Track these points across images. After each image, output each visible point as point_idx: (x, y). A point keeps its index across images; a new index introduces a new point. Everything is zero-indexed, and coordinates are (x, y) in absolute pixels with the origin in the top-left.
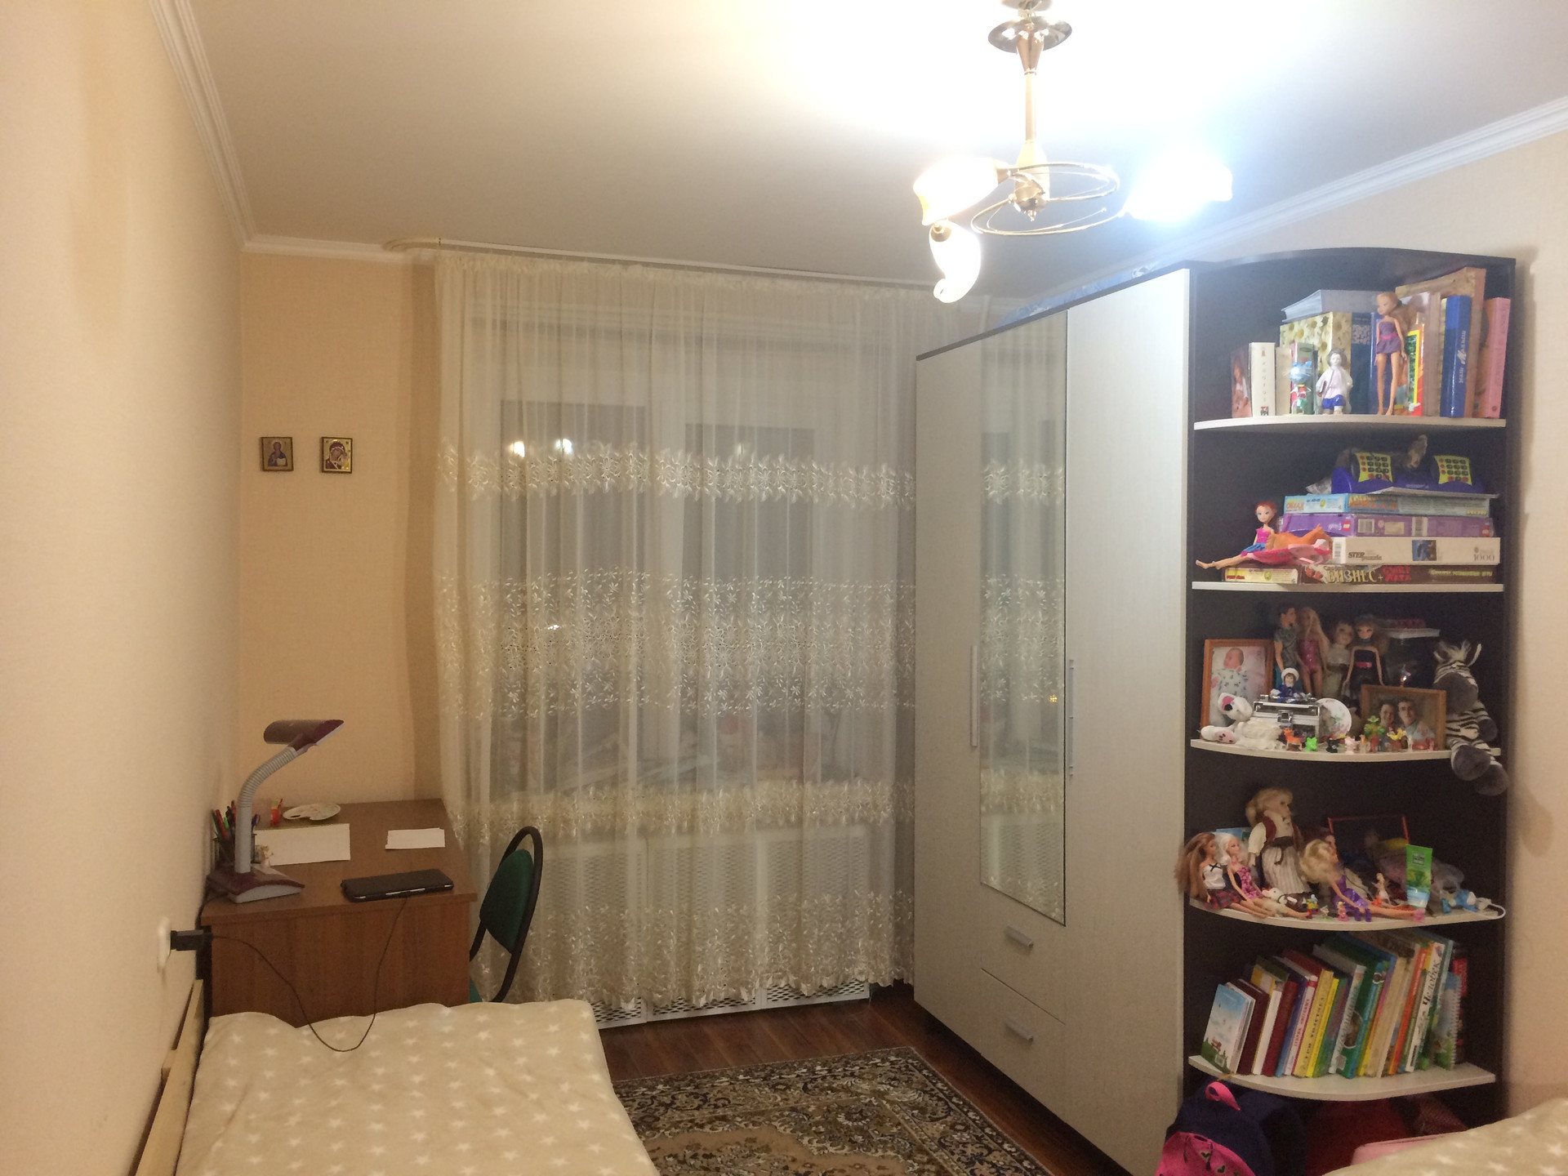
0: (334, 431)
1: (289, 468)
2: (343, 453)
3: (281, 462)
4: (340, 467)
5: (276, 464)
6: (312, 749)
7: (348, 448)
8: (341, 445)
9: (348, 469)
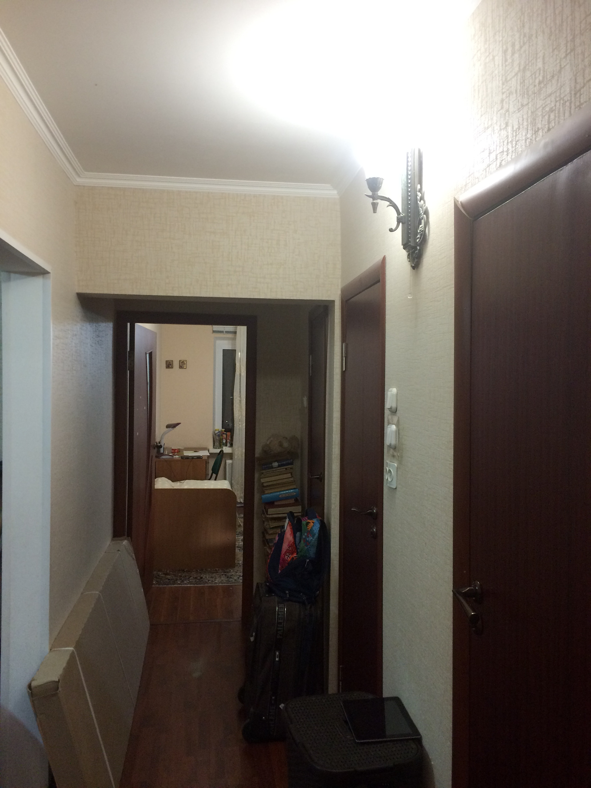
0: (182, 358)
1: (172, 368)
2: (184, 364)
3: (170, 366)
4: (183, 367)
5: (169, 367)
6: (175, 429)
7: (185, 363)
8: (184, 362)
9: (185, 368)
